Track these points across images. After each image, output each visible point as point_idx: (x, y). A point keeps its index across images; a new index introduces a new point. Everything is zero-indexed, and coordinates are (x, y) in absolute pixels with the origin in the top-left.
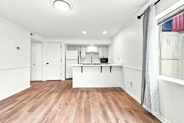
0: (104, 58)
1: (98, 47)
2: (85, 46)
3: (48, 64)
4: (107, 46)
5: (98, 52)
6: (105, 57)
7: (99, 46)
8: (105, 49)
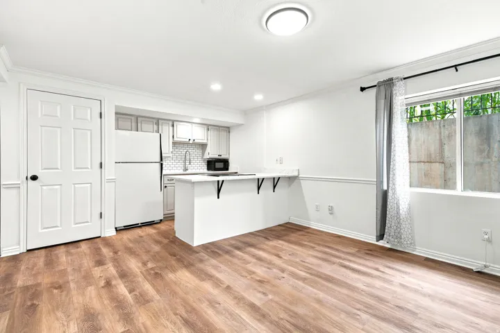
0: (220, 157)
1: (206, 129)
2: (171, 123)
3: (34, 178)
4: (228, 129)
5: (205, 141)
6: (223, 157)
7: (208, 127)
8: (224, 134)
